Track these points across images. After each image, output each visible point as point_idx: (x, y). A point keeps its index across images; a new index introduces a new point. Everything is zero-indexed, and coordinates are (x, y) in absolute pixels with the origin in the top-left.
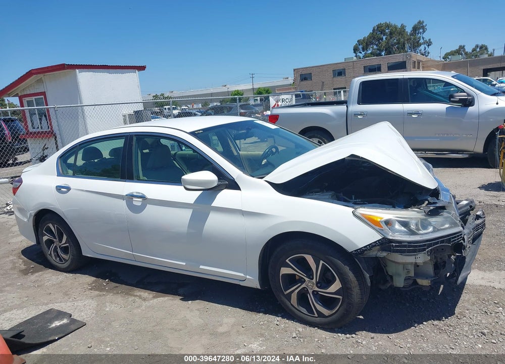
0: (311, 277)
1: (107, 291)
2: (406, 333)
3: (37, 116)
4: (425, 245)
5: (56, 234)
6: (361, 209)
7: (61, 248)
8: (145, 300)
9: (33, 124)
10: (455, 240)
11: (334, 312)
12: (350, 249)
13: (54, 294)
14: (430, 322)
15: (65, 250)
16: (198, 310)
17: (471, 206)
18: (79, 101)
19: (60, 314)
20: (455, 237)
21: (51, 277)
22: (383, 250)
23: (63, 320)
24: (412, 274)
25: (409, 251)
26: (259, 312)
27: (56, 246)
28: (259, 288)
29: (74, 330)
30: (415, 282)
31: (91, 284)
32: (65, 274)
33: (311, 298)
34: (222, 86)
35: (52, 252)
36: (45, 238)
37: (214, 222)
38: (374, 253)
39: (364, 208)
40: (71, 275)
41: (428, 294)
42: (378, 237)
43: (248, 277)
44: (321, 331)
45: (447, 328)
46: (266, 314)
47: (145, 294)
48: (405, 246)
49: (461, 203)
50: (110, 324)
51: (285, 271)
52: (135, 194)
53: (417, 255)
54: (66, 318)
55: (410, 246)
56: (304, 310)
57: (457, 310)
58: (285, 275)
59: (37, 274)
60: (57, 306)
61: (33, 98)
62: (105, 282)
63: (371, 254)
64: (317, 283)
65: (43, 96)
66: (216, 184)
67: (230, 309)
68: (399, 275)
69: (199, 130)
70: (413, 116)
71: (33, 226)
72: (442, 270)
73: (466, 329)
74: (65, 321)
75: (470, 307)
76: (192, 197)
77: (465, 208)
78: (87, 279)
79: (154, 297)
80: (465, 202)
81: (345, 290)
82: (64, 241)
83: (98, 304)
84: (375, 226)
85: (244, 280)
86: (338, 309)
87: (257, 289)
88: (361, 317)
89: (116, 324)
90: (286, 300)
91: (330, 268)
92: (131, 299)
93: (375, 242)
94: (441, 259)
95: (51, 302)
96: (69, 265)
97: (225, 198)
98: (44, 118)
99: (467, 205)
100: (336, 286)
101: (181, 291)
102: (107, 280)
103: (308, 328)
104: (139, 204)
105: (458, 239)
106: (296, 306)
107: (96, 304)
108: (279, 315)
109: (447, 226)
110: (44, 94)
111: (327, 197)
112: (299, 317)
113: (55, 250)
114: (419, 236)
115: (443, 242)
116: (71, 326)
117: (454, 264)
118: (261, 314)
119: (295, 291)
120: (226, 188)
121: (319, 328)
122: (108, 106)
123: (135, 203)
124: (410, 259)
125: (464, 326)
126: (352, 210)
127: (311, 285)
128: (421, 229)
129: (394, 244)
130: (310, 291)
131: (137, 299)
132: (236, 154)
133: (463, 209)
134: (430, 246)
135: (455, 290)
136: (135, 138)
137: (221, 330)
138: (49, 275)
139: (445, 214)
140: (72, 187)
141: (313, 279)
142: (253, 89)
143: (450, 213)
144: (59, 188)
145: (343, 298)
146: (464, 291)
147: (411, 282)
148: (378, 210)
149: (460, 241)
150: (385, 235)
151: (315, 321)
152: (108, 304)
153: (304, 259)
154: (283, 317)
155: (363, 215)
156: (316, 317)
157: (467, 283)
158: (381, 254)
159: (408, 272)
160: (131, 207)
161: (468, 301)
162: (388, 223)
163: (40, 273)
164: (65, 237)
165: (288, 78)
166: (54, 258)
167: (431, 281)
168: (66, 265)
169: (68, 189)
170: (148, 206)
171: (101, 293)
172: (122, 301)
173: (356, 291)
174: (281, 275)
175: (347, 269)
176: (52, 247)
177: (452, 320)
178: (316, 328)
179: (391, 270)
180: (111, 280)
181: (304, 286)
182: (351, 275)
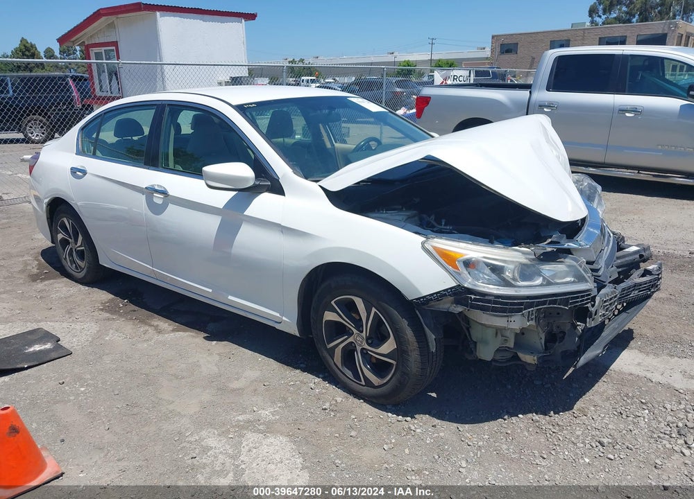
0: (361, 329)
1: (121, 315)
2: (486, 426)
3: (107, 74)
4: (521, 304)
5: (71, 232)
6: (435, 239)
7: (77, 252)
8: (159, 331)
9: (101, 87)
10: (577, 302)
11: (385, 381)
12: (410, 296)
13: (55, 310)
14: (530, 415)
15: (81, 255)
16: (219, 354)
17: (641, 256)
18: (158, 57)
19: (46, 336)
20: (578, 297)
21: (63, 288)
22: (457, 302)
23: (45, 344)
24: (511, 344)
25: (494, 310)
26: (296, 368)
27: (71, 249)
28: (298, 335)
29: (53, 358)
30: (516, 357)
31: (106, 303)
32: (81, 286)
33: (358, 357)
34: (388, 53)
35: (67, 257)
36: (60, 236)
37: (247, 238)
38: (448, 305)
39: (441, 238)
40: (87, 288)
41: (547, 376)
42: (451, 283)
43: (284, 318)
44: (368, 405)
45: (551, 427)
46: (304, 371)
47: (164, 324)
48: (489, 301)
49: (627, 250)
50: (100, 357)
51: (329, 316)
52: (156, 188)
53: (511, 316)
54: (51, 342)
55: (495, 303)
56: (349, 373)
57: (579, 405)
58: (328, 322)
59: (46, 282)
60: (47, 326)
61: (102, 50)
62: (121, 303)
63: (441, 306)
64: (368, 339)
65: (114, 48)
66: (251, 184)
67: (261, 358)
68: (486, 342)
69: (251, 104)
70: (627, 115)
71: (47, 219)
72: (557, 344)
73: (579, 433)
74: (48, 346)
75: (600, 402)
76: (221, 198)
77: (631, 258)
78: (103, 296)
79: (173, 331)
80: (634, 249)
81: (400, 353)
82: (79, 244)
83: (100, 330)
84: (448, 266)
85: (280, 323)
86: (391, 378)
87: (294, 336)
88: (434, 395)
89: (107, 359)
90: (329, 357)
91: (383, 318)
92: (143, 328)
93: (447, 290)
94: (558, 327)
95: (46, 319)
96: (85, 275)
97: (264, 204)
98: (114, 77)
99: (635, 252)
100: (388, 346)
101: (211, 326)
102: (126, 301)
103: (351, 399)
104: (160, 202)
105: (581, 301)
106: (340, 366)
107: (98, 329)
108: (321, 376)
109: (568, 279)
110: (115, 44)
111: (400, 218)
112: (343, 382)
113: (71, 254)
114: (516, 289)
115: (554, 302)
116: (52, 354)
117: (580, 337)
118: (298, 371)
119: (339, 344)
120: (266, 191)
121: (365, 401)
122: (190, 67)
123: (155, 200)
124: (499, 322)
125: (578, 429)
126: (422, 239)
127: (359, 339)
128: (519, 280)
129: (473, 297)
130: (359, 349)
131: (151, 330)
132: (328, 145)
133: (627, 259)
134: (531, 305)
135: (590, 375)
136: (167, 109)
137: (235, 385)
138: (60, 285)
139: (568, 261)
140: (88, 171)
141: (362, 332)
142: (431, 60)
143: (577, 261)
144: (74, 171)
145: (397, 364)
146: (603, 379)
147: (509, 355)
148: (461, 244)
149: (586, 304)
150: (461, 281)
151: (361, 391)
152: (111, 331)
153: (353, 303)
154: (324, 379)
155: (435, 248)
156: (362, 385)
157: (611, 368)
158: (455, 309)
159: (506, 340)
160: (151, 204)
161: (602, 394)
162: (468, 264)
163: (52, 281)
164: (80, 238)
165: (484, 49)
166: (69, 263)
167: (538, 359)
168: (81, 275)
169: (84, 172)
170: (170, 206)
171: (111, 316)
172: (131, 331)
173: (414, 356)
174: (324, 321)
175: (404, 323)
176: (68, 248)
177: (565, 417)
178: (362, 401)
179: (476, 334)
180: (131, 302)
181: (351, 340)
182: (409, 333)
